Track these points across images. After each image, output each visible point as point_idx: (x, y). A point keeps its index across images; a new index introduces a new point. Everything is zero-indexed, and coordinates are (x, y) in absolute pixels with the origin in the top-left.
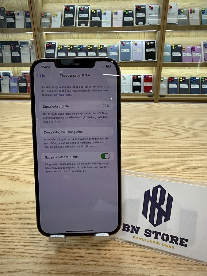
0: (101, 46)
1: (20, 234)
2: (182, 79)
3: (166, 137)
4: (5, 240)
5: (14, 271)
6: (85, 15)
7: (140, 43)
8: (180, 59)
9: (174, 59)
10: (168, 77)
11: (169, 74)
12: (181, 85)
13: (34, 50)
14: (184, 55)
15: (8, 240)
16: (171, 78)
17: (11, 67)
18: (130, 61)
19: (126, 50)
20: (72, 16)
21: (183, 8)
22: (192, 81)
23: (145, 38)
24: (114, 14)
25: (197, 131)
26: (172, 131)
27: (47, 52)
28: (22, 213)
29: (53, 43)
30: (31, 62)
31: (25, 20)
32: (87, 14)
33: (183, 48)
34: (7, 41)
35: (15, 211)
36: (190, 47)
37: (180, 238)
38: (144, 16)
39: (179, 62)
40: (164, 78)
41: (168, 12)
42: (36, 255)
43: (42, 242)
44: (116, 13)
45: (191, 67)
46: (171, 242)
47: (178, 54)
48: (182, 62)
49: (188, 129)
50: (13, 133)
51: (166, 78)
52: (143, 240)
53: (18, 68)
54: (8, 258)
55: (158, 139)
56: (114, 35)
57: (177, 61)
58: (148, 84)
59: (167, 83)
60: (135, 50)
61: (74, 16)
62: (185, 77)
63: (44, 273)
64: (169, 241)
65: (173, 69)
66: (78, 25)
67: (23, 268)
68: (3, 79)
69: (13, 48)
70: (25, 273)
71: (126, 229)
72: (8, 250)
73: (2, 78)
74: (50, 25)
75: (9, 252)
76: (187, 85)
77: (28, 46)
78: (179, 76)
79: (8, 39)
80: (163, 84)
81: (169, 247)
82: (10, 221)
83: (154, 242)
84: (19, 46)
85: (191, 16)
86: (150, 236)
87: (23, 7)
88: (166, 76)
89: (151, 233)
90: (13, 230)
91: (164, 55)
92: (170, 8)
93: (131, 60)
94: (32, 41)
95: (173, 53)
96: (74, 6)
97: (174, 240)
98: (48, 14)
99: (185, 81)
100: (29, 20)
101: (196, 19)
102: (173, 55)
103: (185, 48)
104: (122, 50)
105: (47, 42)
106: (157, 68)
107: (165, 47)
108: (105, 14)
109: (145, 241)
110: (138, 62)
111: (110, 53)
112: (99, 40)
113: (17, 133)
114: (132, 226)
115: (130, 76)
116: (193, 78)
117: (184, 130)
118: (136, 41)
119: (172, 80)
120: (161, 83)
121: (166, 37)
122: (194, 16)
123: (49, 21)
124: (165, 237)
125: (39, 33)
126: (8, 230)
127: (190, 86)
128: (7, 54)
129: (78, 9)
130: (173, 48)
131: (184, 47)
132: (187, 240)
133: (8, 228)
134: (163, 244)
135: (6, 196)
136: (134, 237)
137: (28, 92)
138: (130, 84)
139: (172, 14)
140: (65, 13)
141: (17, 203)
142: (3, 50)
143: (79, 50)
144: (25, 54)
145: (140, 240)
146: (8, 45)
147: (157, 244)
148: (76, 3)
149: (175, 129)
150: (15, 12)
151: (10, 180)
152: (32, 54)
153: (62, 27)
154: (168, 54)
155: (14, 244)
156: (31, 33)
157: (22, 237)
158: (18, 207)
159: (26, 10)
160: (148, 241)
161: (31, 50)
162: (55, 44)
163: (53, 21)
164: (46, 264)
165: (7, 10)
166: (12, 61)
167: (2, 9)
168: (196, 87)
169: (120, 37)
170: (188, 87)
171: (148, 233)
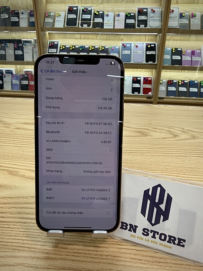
0: (102, 47)
1: (18, 228)
2: (181, 83)
3: (165, 138)
4: (3, 234)
5: (11, 264)
6: (88, 17)
7: (141, 46)
8: (179, 62)
9: (174, 62)
10: (167, 80)
11: (168, 77)
12: (180, 88)
13: (36, 49)
14: (184, 58)
15: (6, 233)
16: (171, 80)
17: (14, 65)
19: (126, 52)
20: (75, 17)
21: (184, 12)
22: (191, 84)
23: (145, 40)
24: (116, 16)
25: (196, 133)
26: (171, 132)
27: (49, 51)
28: (20, 208)
29: (55, 43)
30: (33, 61)
31: (29, 19)
32: (90, 15)
33: (183, 52)
34: (11, 39)
35: (14, 205)
36: (190, 51)
37: (178, 239)
38: (146, 19)
39: (179, 65)
41: (170, 16)
42: (34, 249)
43: (40, 237)
44: (119, 15)
45: (190, 71)
46: (169, 242)
47: (178, 58)
48: (182, 65)
49: (187, 131)
50: (14, 129)
51: (165, 81)
52: (141, 238)
53: (21, 66)
54: (6, 252)
55: (157, 140)
57: (177, 65)
58: (148, 86)
59: (166, 86)
60: (135, 52)
61: (77, 17)
62: (184, 81)
63: (41, 268)
64: (166, 241)
65: (173, 72)
66: (81, 26)
67: (21, 262)
68: (6, 77)
69: (17, 46)
70: (23, 267)
71: (124, 227)
72: (6, 244)
73: (5, 75)
74: (54, 25)
76: (185, 88)
77: (31, 45)
78: (178, 79)
79: (12, 37)
80: (162, 86)
81: (167, 247)
82: (9, 215)
83: (152, 241)
84: (22, 44)
85: (192, 20)
86: (148, 235)
88: (165, 78)
89: (149, 233)
90: (12, 224)
91: (164, 58)
92: (172, 12)
93: (132, 62)
94: (35, 40)
95: (173, 56)
96: (77, 7)
97: (172, 239)
98: (52, 14)
99: (184, 84)
100: (33, 19)
101: (197, 23)
102: (173, 58)
103: (185, 52)
105: (50, 42)
106: (156, 70)
107: (165, 50)
108: (108, 15)
109: (143, 240)
110: (138, 64)
111: (111, 54)
112: (101, 41)
113: (18, 129)
114: (130, 224)
115: (129, 77)
116: (192, 81)
117: (183, 132)
118: (137, 43)
119: (172, 82)
120: (160, 85)
121: (166, 40)
122: (195, 21)
123: (52, 21)
124: (163, 237)
125: (42, 32)
126: (6, 224)
128: (10, 52)
129: (81, 10)
130: (174, 51)
132: (184, 241)
133: (7, 222)
134: (160, 243)
135: (6, 190)
136: (132, 236)
137: (30, 90)
139: (174, 18)
140: (68, 14)
141: (16, 197)
142: (6, 48)
143: (81, 50)
144: (28, 53)
145: (138, 238)
146: (12, 43)
147: (155, 243)
148: (79, 4)
149: (174, 131)
150: (19, 11)
151: (10, 175)
152: (35, 52)
153: (64, 27)
154: (168, 57)
155: (13, 238)
156: (35, 32)
157: (20, 231)
158: (17, 201)
159: (31, 10)
160: (145, 240)
161: (34, 48)
162: (58, 43)
163: (57, 21)
164: (44, 259)
165: (12, 9)
166: (15, 58)
167: (7, 8)
168: (194, 90)
169: (121, 39)
170: (187, 90)
171: (146, 232)
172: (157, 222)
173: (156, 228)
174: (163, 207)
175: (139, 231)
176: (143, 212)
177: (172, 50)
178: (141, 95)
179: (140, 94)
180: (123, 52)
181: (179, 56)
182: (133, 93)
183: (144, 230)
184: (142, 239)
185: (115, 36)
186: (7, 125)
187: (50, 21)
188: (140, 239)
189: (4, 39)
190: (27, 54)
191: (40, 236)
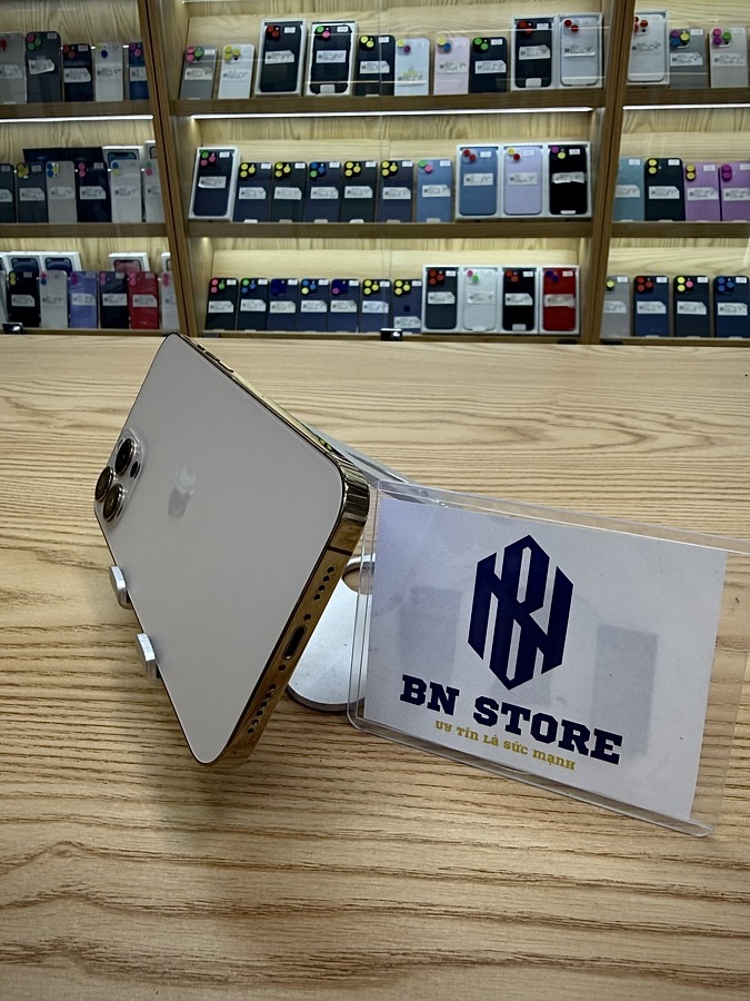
0: (391, 163)
1: (63, 716)
2: (684, 284)
3: (600, 446)
4: (12, 732)
5: (35, 817)
6: (337, 56)
7: (532, 154)
8: (676, 209)
9: (655, 209)
10: (634, 276)
11: (637, 264)
12: (680, 304)
13: (154, 181)
14: (692, 194)
15: (21, 730)
16: (645, 278)
17: (76, 237)
18: (496, 216)
19: (479, 179)
20: (291, 59)
21: (686, 27)
22: (721, 289)
23: (548, 135)
24: (440, 53)
25: (717, 430)
26: (624, 426)
27: (200, 185)
28: (74, 657)
29: (222, 155)
30: (144, 220)
31: (125, 73)
32: (345, 52)
33: (687, 172)
34: (64, 146)
35: (54, 649)
36: (713, 168)
37: (597, 732)
38: (547, 56)
39: (674, 220)
40: (619, 280)
41: (632, 41)
42: (114, 775)
44: (447, 48)
45: (718, 240)
46: (565, 744)
47: (671, 193)
48: (684, 220)
49: (683, 424)
50: (67, 427)
51: (626, 280)
52: (470, 735)
53: (101, 239)
54: (18, 782)
55: (572, 451)
56: (437, 126)
57: (666, 219)
58: (562, 301)
59: (628, 297)
60: (512, 179)
61: (297, 59)
62: (696, 277)
63: (135, 827)
64: (556, 743)
66: (312, 90)
67: (68, 812)
68: (48, 282)
69: (85, 170)
70: (74, 825)
71: (414, 695)
72: (20, 760)
73: (44, 275)
74: (215, 91)
75: (23, 765)
76: (701, 304)
77: (134, 164)
78: (673, 273)
79: (67, 142)
80: (614, 299)
81: (557, 763)
82: (35, 679)
83: (507, 745)
84: (105, 164)
85: (718, 56)
86: (492, 721)
87: (121, 29)
88: (625, 271)
89: (498, 713)
90: (41, 703)
91: (617, 196)
92: (640, 28)
93: (500, 214)
94: (150, 149)
95: (651, 189)
96: (297, 25)
97: (574, 736)
98: (207, 52)
99: (696, 290)
100: (140, 74)
101: (735, 64)
102: (651, 197)
103: (694, 172)
104: (465, 179)
105: (202, 152)
106: (590, 241)
107: (621, 168)
108: (407, 50)
109: (476, 739)
110: (523, 220)
111: (424, 187)
112: (386, 142)
113: (79, 426)
114: (433, 685)
115: (493, 271)
116: (726, 278)
117: (669, 425)
118: (517, 146)
119: (649, 285)
120: (606, 296)
121: (626, 132)
122: (728, 57)
123: (210, 77)
124: (544, 728)
125: (174, 118)
126: (24, 703)
127: (713, 310)
128: (62, 192)
129: (313, 35)
130: (653, 171)
131: (690, 169)
132: (618, 740)
133: (26, 699)
134: (536, 752)
135: (28, 607)
136: (439, 725)
137: (133, 328)
138: (493, 299)
139: (648, 50)
140: (266, 48)
141: (61, 628)
142: (48, 178)
143: (314, 179)
144: (123, 194)
145: (460, 734)
146: (68, 159)
147: (517, 751)
148: (305, 14)
149: (636, 423)
150: (93, 48)
151: (43, 563)
152: (149, 191)
153: (253, 98)
154: (634, 191)
155: (42, 742)
156: (149, 120)
157: (69, 725)
158: (65, 640)
159: (133, 41)
160: (485, 741)
161: (147, 178)
162: (231, 157)
163: (225, 75)
164: (146, 802)
165: (65, 40)
166: (78, 215)
167: (49, 37)
168: (734, 311)
169: (459, 131)
170: (708, 311)
171: (486, 711)
172: (524, 673)
173: (518, 696)
174: (542, 617)
175: (465, 706)
176: (476, 641)
177: (647, 166)
178: (538, 335)
179: (534, 332)
180: (468, 180)
181: (674, 188)
182: (507, 325)
183: (480, 702)
184: (475, 736)
185: (437, 121)
187: (201, 78)
188: (467, 736)
189: (41, 147)
190: (123, 197)
191: (136, 736)
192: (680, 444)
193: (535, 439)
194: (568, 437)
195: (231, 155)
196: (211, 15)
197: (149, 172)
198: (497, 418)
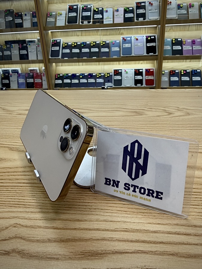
0: (103, 42)
1: (15, 191)
2: (183, 72)
3: (159, 116)
4: (2, 195)
5: (8, 217)
6: (88, 14)
7: (141, 38)
8: (180, 52)
9: (175, 52)
10: (169, 70)
11: (170, 67)
12: (182, 77)
13: (40, 48)
14: (185, 48)
16: (173, 71)
17: (19, 64)
19: (127, 45)
20: (76, 15)
21: (182, 3)
22: (193, 73)
23: (145, 33)
24: (116, 12)
25: (191, 111)
26: (166, 111)
27: (52, 49)
28: (18, 175)
29: (58, 41)
30: (37, 59)
31: (31, 20)
32: (90, 12)
33: (183, 42)
34: (15, 40)
35: (13, 173)
36: (190, 41)
37: (156, 191)
38: (144, 12)
39: (180, 55)
41: (167, 7)
42: (29, 206)
43: (35, 196)
44: (117, 11)
45: (192, 60)
46: (148, 195)
47: (179, 48)
48: (183, 55)
49: (182, 109)
50: (16, 115)
51: (167, 71)
52: (123, 193)
53: (26, 64)
54: (4, 208)
55: (152, 118)
56: (115, 31)
57: (178, 55)
58: (150, 77)
59: (168, 76)
60: (136, 45)
62: (186, 70)
63: (34, 219)
64: (146, 194)
65: (174, 62)
66: (82, 23)
67: (17, 216)
69: (21, 46)
70: (18, 219)
71: (108, 183)
72: (4, 202)
73: (11, 75)
74: (55, 24)
75: (5, 204)
76: (188, 77)
77: (34, 44)
78: (180, 69)
79: (16, 38)
80: (165, 77)
81: (146, 200)
82: (8, 181)
83: (133, 195)
84: (27, 44)
85: (191, 11)
86: (129, 189)
87: (30, 8)
88: (167, 69)
89: (130, 187)
90: (10, 188)
91: (164, 49)
92: (169, 4)
93: (133, 55)
94: (38, 40)
95: (174, 47)
96: (77, 5)
97: (150, 193)
98: (53, 14)
99: (186, 74)
100: (35, 20)
101: (195, 13)
102: (174, 49)
103: (185, 42)
104: (123, 45)
105: (52, 40)
106: (157, 61)
107: (165, 41)
108: (107, 11)
109: (125, 194)
110: (139, 56)
111: (112, 48)
112: (102, 36)
113: (20, 114)
114: (113, 180)
115: (131, 70)
116: (194, 70)
117: (178, 110)
118: (137, 36)
119: (174, 73)
120: (162, 76)
121: (167, 32)
122: (193, 11)
123: (54, 20)
124: (142, 191)
125: (45, 31)
126: (5, 187)
127: (191, 79)
128: (15, 52)
129: (81, 8)
130: (174, 42)
131: (184, 41)
132: (162, 193)
133: (6, 186)
134: (140, 197)
135: (6, 162)
136: (115, 191)
137: (35, 88)
139: (172, 9)
140: (69, 12)
141: (15, 168)
142: (11, 48)
143: (83, 47)
144: (32, 52)
145: (120, 193)
146: (17, 43)
147: (136, 197)
148: (79, 3)
149: (169, 109)
150: (23, 13)
151: (10, 151)
152: (39, 51)
153: (66, 25)
154: (169, 47)
155: (10, 198)
156: (38, 32)
157: (17, 193)
158: (16, 171)
159: (33, 11)
160: (127, 195)
161: (38, 48)
163: (58, 20)
164: (37, 213)
165: (15, 11)
166: (20, 58)
167: (11, 11)
168: (197, 79)
169: (121, 33)
170: (190, 79)
171: (127, 187)
172: (137, 176)
173: (136, 182)
174: (141, 161)
175: (121, 185)
176: (124, 168)
177: (172, 41)
178: (144, 87)
179: (143, 86)
180: (124, 46)
181: (180, 46)
182: (136, 84)
183: (125, 184)
184: (124, 193)
186: (10, 112)
187: (52, 21)
188: (122, 193)
189: (9, 40)
190: (32, 53)
192: (181, 115)
193: (142, 115)
194: (150, 114)
195: (60, 41)
196: (54, 3)
197: (38, 46)
198: (131, 109)
